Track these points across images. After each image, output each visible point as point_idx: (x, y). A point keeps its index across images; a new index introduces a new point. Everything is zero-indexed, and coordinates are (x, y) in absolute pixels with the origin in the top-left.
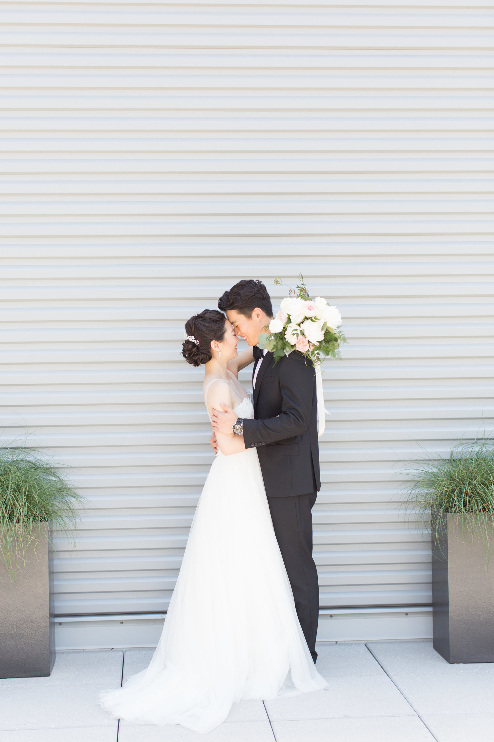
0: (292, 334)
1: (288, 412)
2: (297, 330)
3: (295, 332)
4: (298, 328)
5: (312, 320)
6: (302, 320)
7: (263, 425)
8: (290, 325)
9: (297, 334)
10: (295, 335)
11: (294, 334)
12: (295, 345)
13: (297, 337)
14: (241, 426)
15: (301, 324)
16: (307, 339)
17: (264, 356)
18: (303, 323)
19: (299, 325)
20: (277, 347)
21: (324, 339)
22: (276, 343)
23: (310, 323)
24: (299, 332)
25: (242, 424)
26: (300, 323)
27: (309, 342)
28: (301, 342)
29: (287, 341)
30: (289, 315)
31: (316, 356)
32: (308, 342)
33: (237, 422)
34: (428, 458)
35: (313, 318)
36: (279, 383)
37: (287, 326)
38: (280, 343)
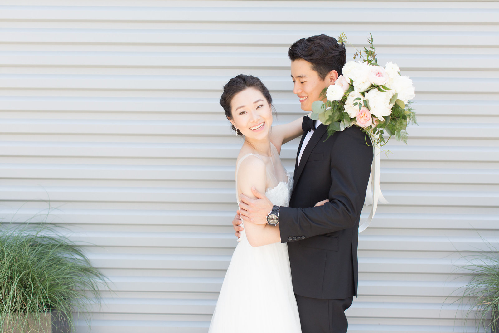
0: (354, 104)
1: (336, 201)
2: (360, 99)
3: (358, 101)
4: (361, 97)
6: (367, 88)
7: (304, 214)
8: (352, 93)
9: (360, 104)
10: (357, 106)
11: (355, 104)
12: (355, 118)
13: (360, 109)
15: (366, 94)
16: (371, 113)
17: (316, 128)
18: (367, 92)
19: (363, 94)
21: (391, 115)
22: (333, 114)
23: (376, 91)
24: (362, 102)
25: (278, 213)
26: (365, 92)
27: (372, 116)
28: (363, 114)
29: (346, 113)
30: (352, 81)
31: (379, 134)
33: (272, 210)
34: (489, 250)
35: (380, 87)
36: (331, 162)
37: (347, 94)
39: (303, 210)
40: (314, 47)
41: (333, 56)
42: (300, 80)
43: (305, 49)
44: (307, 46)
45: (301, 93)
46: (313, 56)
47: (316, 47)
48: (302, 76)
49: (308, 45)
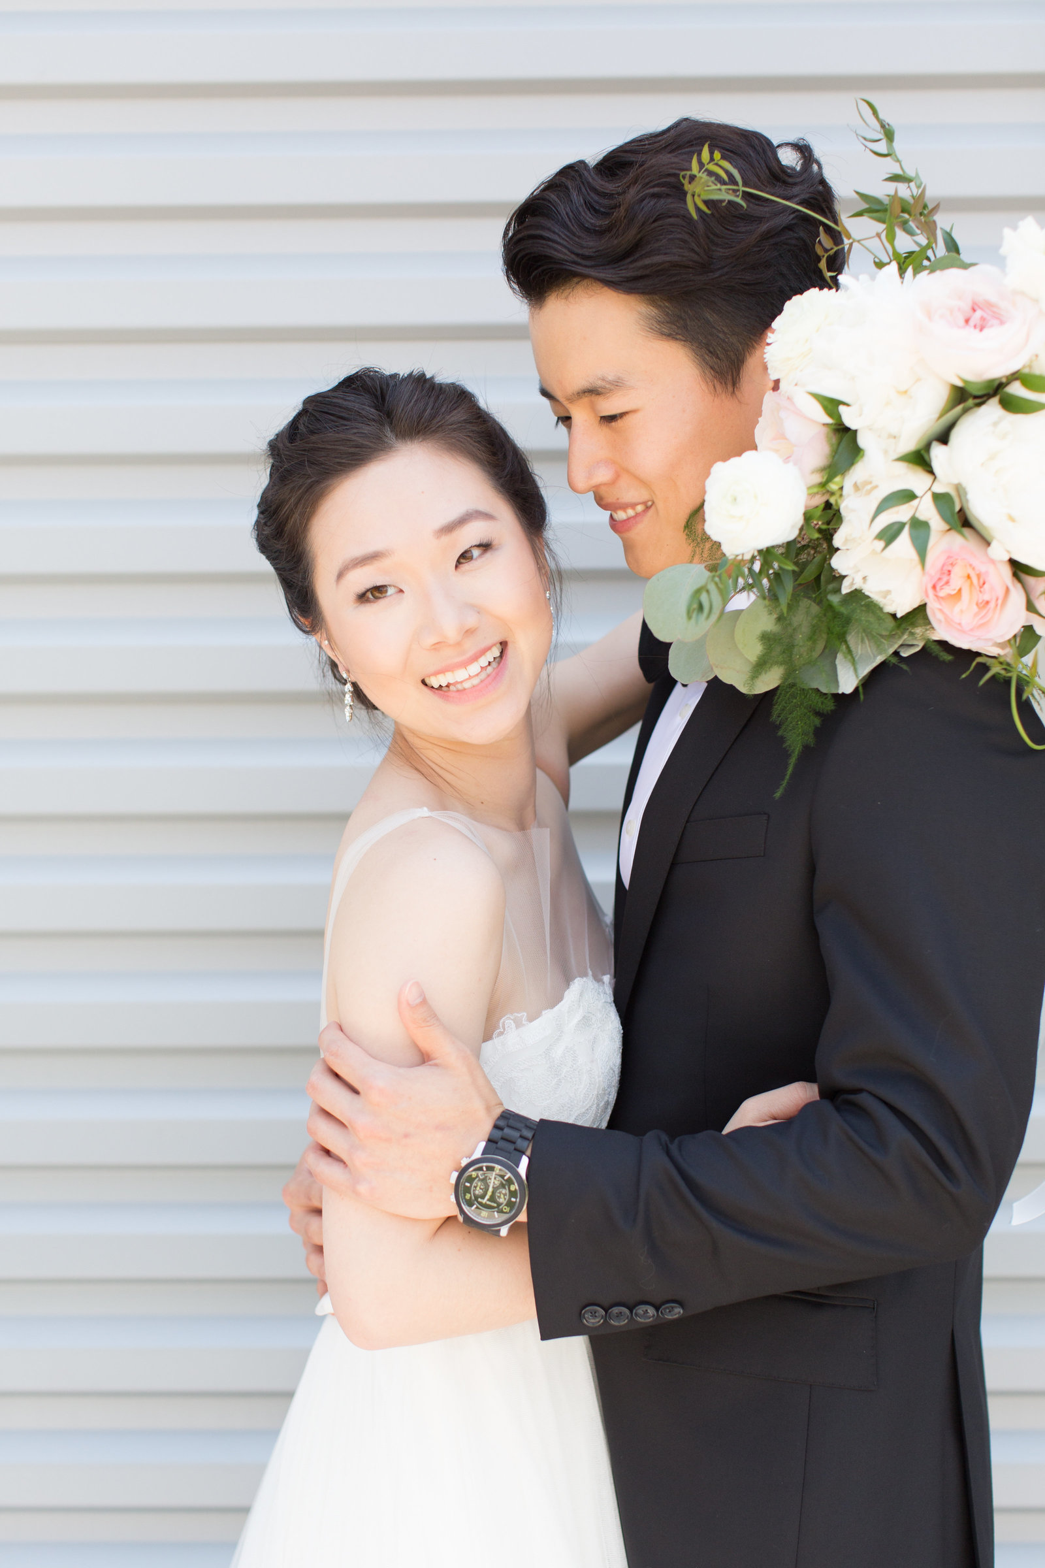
0: (880, 536)
1: (864, 1099)
2: (908, 496)
3: (902, 513)
4: (916, 480)
5: (1011, 405)
6: (936, 416)
7: (674, 1173)
8: (859, 472)
9: (919, 527)
10: (905, 537)
11: (889, 535)
12: (921, 610)
13: (922, 552)
14: (517, 1175)
15: (938, 452)
16: (999, 552)
18: (943, 438)
19: (920, 459)
20: (789, 648)
22: (780, 619)
23: (995, 424)
24: (926, 509)
25: (525, 1161)
26: (928, 447)
27: (1019, 569)
28: (957, 581)
29: (857, 595)
30: (832, 405)
32: (1015, 575)
33: (490, 1141)
35: (1016, 389)
36: (812, 870)
37: (833, 486)
38: (806, 615)
39: (674, 1148)
40: (642, 200)
41: (767, 236)
42: (593, 408)
43: (590, 220)
44: (606, 202)
45: (613, 482)
46: (642, 257)
47: (654, 195)
48: (600, 383)
49: (610, 196)
